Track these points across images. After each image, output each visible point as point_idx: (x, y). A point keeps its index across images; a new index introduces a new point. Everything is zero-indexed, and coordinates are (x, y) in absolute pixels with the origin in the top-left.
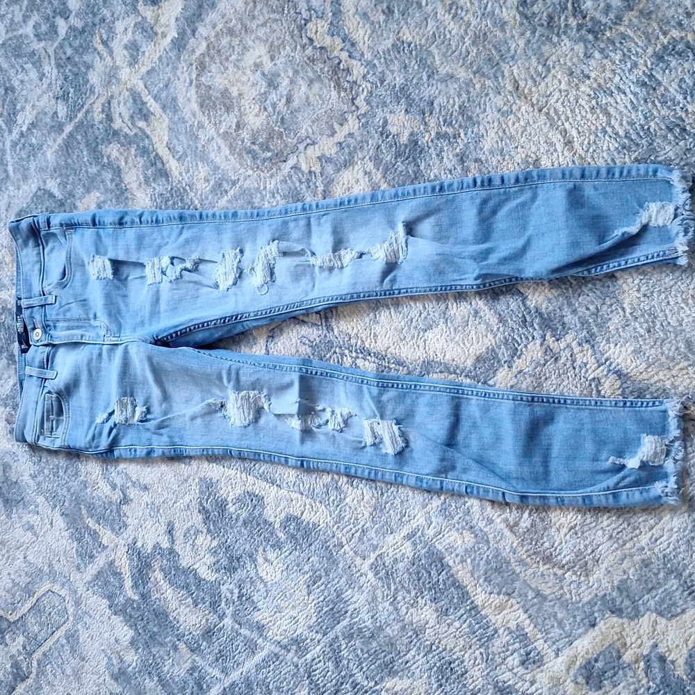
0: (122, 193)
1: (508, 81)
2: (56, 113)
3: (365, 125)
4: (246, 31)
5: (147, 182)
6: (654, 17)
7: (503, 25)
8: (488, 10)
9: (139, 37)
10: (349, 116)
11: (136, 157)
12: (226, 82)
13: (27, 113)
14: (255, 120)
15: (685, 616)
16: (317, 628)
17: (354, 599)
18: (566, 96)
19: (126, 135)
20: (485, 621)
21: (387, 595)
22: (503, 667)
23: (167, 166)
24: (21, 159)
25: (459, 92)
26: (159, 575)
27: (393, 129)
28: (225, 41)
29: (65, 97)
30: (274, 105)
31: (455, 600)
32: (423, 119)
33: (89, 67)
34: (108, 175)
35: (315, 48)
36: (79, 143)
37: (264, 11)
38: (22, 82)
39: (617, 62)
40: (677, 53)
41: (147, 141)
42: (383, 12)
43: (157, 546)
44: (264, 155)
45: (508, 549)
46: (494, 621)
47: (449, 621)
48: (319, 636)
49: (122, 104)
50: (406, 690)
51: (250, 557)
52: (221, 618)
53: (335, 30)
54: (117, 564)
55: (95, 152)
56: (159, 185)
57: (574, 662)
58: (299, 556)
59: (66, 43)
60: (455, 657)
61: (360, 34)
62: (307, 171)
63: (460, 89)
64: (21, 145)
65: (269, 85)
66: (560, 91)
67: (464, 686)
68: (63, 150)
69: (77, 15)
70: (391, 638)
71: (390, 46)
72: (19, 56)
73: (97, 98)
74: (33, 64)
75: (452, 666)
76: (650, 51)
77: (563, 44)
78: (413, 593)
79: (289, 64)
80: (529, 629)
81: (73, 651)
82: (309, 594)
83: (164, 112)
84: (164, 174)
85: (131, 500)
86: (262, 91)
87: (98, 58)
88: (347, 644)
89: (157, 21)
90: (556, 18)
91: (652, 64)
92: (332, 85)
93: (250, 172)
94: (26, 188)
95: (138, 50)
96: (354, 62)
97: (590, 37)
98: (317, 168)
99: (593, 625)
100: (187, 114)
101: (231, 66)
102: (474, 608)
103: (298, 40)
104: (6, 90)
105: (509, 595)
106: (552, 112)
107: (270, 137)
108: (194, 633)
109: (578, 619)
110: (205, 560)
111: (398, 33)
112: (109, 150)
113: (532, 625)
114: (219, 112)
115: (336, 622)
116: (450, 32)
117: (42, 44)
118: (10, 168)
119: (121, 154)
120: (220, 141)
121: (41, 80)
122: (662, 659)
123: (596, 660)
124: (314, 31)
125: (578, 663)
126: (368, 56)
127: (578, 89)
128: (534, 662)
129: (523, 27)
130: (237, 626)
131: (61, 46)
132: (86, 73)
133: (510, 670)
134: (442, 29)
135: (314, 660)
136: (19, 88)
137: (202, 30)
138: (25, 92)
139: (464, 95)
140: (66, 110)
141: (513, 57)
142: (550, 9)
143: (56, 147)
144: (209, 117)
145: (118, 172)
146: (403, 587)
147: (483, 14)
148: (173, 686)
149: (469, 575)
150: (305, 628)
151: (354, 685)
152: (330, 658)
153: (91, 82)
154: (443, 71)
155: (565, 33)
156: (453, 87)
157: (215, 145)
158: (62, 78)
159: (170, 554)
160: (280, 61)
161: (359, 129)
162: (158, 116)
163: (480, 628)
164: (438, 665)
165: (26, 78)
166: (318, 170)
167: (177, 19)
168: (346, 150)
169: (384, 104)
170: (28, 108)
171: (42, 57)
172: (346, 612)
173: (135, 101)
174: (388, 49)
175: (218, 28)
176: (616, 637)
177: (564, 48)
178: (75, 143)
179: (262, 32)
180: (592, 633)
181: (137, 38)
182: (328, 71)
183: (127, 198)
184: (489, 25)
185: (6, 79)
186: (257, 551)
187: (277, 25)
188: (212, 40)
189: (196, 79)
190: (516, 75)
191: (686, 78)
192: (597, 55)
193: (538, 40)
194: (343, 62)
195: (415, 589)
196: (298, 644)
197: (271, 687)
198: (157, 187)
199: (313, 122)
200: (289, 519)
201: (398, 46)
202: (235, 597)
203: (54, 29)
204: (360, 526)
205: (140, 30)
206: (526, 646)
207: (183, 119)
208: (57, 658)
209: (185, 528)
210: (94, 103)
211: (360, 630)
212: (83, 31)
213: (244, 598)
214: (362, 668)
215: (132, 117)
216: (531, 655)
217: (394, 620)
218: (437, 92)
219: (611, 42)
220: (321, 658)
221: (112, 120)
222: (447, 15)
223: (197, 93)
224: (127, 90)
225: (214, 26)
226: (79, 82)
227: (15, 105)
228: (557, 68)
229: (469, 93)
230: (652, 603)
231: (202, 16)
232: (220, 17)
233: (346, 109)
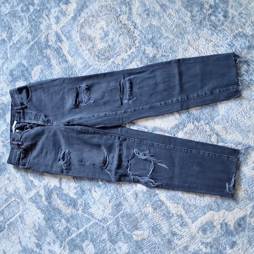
0: (50, 66)
1: (186, 40)
2: (27, 37)
3: (138, 50)
4: (98, 16)
5: (60, 63)
6: (234, 24)
7: (185, 22)
8: (181, 17)
9: (60, 15)
10: (133, 47)
12: (90, 32)
13: (16, 37)
14: (101, 46)
15: (234, 211)
16: (112, 214)
17: (125, 204)
18: (205, 46)
19: (53, 47)
20: (169, 212)
21: (137, 203)
22: (174, 227)
23: (67, 58)
24: (13, 52)
25: (170, 42)
26: (56, 196)
27: (147, 52)
28: (91, 19)
29: (31, 32)
30: (107, 41)
31: (160, 205)
32: (158, 50)
33: (41, 23)
34: (45, 60)
35: (122, 24)
36: (35, 48)
37: (105, 10)
38: (15, 26)
39: (222, 37)
40: (240, 36)
41: (60, 50)
42: (146, 14)
43: (55, 186)
44: (102, 57)
46: (172, 212)
47: (157, 212)
48: (112, 217)
49: (52, 36)
50: (141, 234)
51: (89, 190)
52: (77, 211)
53: (129, 19)
54: (40, 192)
55: (41, 52)
56: (64, 64)
58: (107, 190)
59: (33, 14)
60: (158, 224)
61: (138, 21)
62: (117, 64)
63: (171, 41)
64: (13, 47)
65: (105, 35)
66: (203, 45)
67: (161, 233)
68: (29, 50)
69: (37, 5)
70: (137, 217)
71: (148, 26)
72: (15, 17)
73: (43, 34)
74: (20, 20)
75: (157, 226)
76: (232, 34)
77: (204, 30)
78: (145, 203)
79: (113, 28)
80: (184, 214)
81: (22, 222)
82: (109, 203)
83: (67, 40)
84: (66, 61)
86: (103, 36)
87: (44, 20)
88: (122, 219)
89: (66, 10)
90: (203, 22)
91: (232, 39)
92: (128, 36)
93: (97, 63)
94: (14, 62)
95: (59, 19)
96: (136, 30)
97: (213, 29)
98: (121, 63)
99: (205, 214)
100: (76, 41)
101: (92, 27)
102: (166, 208)
103: (116, 21)
104: (9, 28)
105: (178, 204)
106: (200, 51)
107: (105, 52)
108: (67, 216)
110: (73, 191)
111: (151, 22)
112: (46, 51)
114: (87, 42)
115: (118, 212)
116: (168, 23)
117: (24, 14)
118: (9, 55)
119: (51, 53)
120: (87, 51)
121: (22, 26)
122: (226, 224)
123: (205, 225)
124: (122, 18)
125: (199, 226)
126: (140, 28)
127: (208, 45)
128: (185, 225)
129: (192, 24)
130: (83, 213)
131: (31, 15)
132: (39, 25)
133: (177, 228)
134: (165, 22)
135: (110, 225)
136: (14, 28)
137: (83, 15)
138: (16, 30)
139: (171, 43)
140: (31, 37)
141: (188, 33)
142: (201, 19)
143: (27, 49)
144: (83, 43)
145: (49, 59)
146: (141, 201)
147: (179, 18)
148: (59, 234)
149: (165, 197)
150: (107, 214)
151: (124, 233)
152: (115, 224)
153: (41, 28)
154: (165, 35)
155: (205, 27)
156: (168, 40)
157: (85, 52)
158: (30, 26)
159: (60, 189)
160: (110, 27)
161: (136, 51)
162: (65, 42)
163: (167, 214)
164: (152, 226)
165: (17, 25)
167: (74, 10)
168: (131, 58)
169: (145, 44)
170: (17, 35)
171: (23, 18)
172: (122, 209)
173: (57, 36)
174: (147, 27)
176: (211, 218)
177: (205, 31)
178: (34, 48)
179: (104, 17)
180: (204, 216)
181: (59, 15)
182: (126, 32)
183: (52, 68)
184: (181, 22)
185: (9, 24)
186: (92, 188)
187: (109, 15)
188: (86, 18)
189: (80, 31)
190: (189, 38)
191: (243, 44)
192: (215, 34)
193: (197, 28)
194: (132, 29)
196: (104, 220)
197: (94, 234)
199: (120, 48)
201: (151, 26)
202: (83, 204)
203: (28, 9)
205: (60, 12)
206: (182, 220)
208: (15, 224)
211: (127, 215)
212: (39, 11)
213: (86, 204)
214: (127, 227)
215: (56, 41)
216: (184, 223)
217: (138, 211)
218: (162, 42)
219: (220, 31)
220: (112, 224)
221: (48, 42)
222: (167, 17)
223: (80, 35)
224: (55, 32)
225: (87, 14)
226: (37, 28)
227: (12, 34)
228: (202, 37)
229: (173, 43)
230: (224, 206)
231: (83, 10)
232: (89, 11)
233: (132, 45)
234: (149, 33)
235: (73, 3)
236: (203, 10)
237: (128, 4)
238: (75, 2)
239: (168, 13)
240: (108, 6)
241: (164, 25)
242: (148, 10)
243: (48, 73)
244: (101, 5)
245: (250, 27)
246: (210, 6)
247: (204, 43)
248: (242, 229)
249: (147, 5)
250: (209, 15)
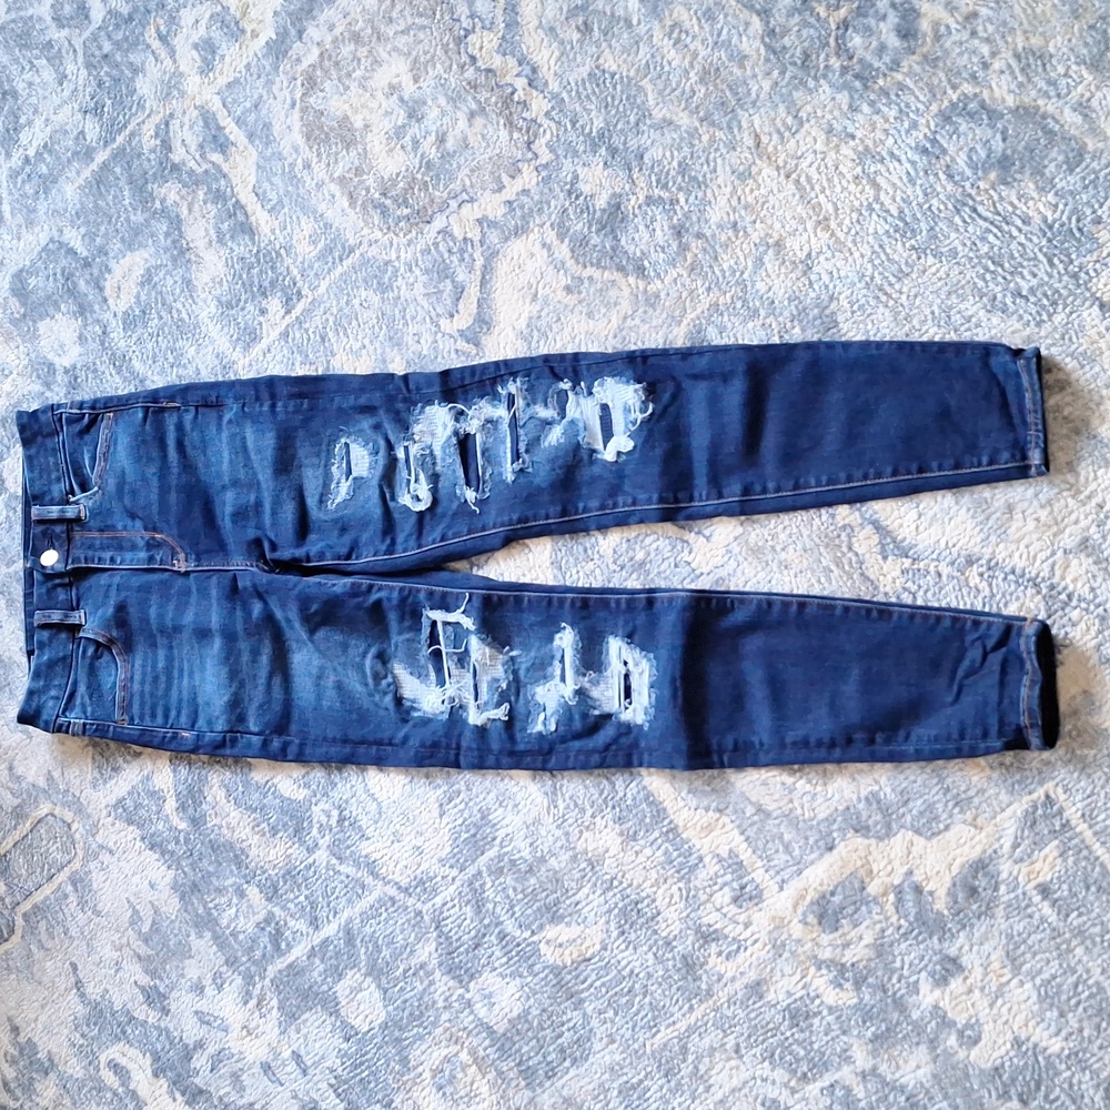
0: (182, 253)
1: (746, 133)
2: (82, 132)
3: (547, 180)
4: (379, 38)
5: (221, 240)
6: (941, 64)
7: (742, 59)
8: (722, 38)
9: (216, 34)
10: (524, 167)
11: (205, 203)
12: (346, 107)
13: (37, 129)
14: (391, 163)
15: (949, 835)
16: (453, 861)
17: (504, 823)
18: (823, 160)
19: (191, 172)
20: (686, 846)
21: (553, 816)
22: (709, 905)
23: (253, 219)
24: (25, 196)
25: (679, 144)
26: (220, 794)
27: (586, 188)
28: (347, 50)
29: (97, 110)
30: (416, 144)
31: (648, 820)
32: (630, 177)
33: (136, 71)
34: (161, 227)
35: (478, 69)
36: (118, 178)
37: (406, 13)
38: (30, 84)
39: (892, 120)
40: (968, 113)
41: (223, 182)
42: (578, 28)
44: (399, 213)
46: (698, 847)
47: (637, 848)
48: (455, 872)
49: (186, 127)
50: (574, 940)
52: (310, 851)
53: (508, 46)
54: (154, 778)
55: (141, 192)
56: (239, 245)
57: (803, 897)
59: (102, 33)
60: (644, 894)
61: (545, 56)
62: (461, 238)
63: (682, 139)
64: (24, 176)
65: (410, 116)
66: (815, 152)
67: (655, 932)
68: (91, 187)
70: (556, 872)
71: (585, 75)
72: (26, 46)
73: (149, 116)
74: (48, 60)
75: (639, 906)
76: (934, 108)
77: (821, 91)
78: (589, 812)
79: (440, 88)
80: (745, 855)
81: (82, 904)
82: (441, 816)
83: (252, 142)
84: (247, 229)
86: (399, 123)
87: (151, 58)
88: (493, 882)
89: (244, 14)
90: (814, 57)
91: (936, 126)
92: (502, 122)
93: (378, 234)
94: (31, 238)
95: (214, 52)
96: (535, 93)
97: (858, 84)
98: (475, 235)
99: (831, 849)
100: (285, 147)
101: (354, 86)
102: (673, 830)
103: (455, 57)
105: (720, 811)
106: (803, 179)
107: (409, 189)
108: (270, 872)
109: (811, 841)
111: (598, 58)
112: (163, 191)
113: (750, 850)
114: (334, 149)
115: (479, 853)
116: (669, 63)
117: (65, 32)
118: (6, 209)
119: (182, 198)
120: (334, 188)
121: (61, 84)
122: (918, 890)
123: (833, 894)
124: (478, 46)
125: (808, 899)
126: (554, 86)
127: (838, 152)
128: (750, 899)
129: (769, 65)
130: (334, 861)
131: (94, 37)
132: (132, 80)
133: (718, 910)
134: (658, 59)
135: (445, 904)
136: (25, 94)
137: (313, 32)
138: (34, 100)
139: (685, 149)
140: (98, 129)
141: (754, 103)
142: (806, 44)
143: (81, 181)
144: (319, 155)
145: (176, 223)
146: (576, 805)
147: (716, 43)
148: (236, 946)
149: (668, 785)
150: (434, 860)
151: (502, 936)
152: (468, 902)
153: (139, 92)
154: (658, 114)
155: (825, 76)
156: (670, 136)
157: (326, 192)
158: (94, 83)
159: (236, 763)
160: (427, 83)
161: (538, 184)
162: (241, 148)
163: (679, 856)
164: (620, 906)
165: (37, 80)
166: (477, 239)
167: (276, 13)
168: (519, 213)
169: (576, 154)
170: (39, 122)
171: (64, 51)
172: (494, 839)
173: (207, 125)
174: (583, 80)
175: (337, 31)
176: (859, 863)
177: (823, 97)
178: (111, 179)
179: (402, 41)
180: (829, 858)
181: (212, 34)
182: (496, 103)
183: (189, 261)
184: (724, 58)
187: (425, 33)
188: (328, 47)
189: (302, 100)
190: (756, 126)
191: (978, 147)
192: (866, 108)
193: (788, 84)
194: (519, 92)
196: (423, 885)
197: (380, 942)
198: (236, 248)
199: (472, 171)
201: (597, 76)
202: (333, 822)
203: (83, 12)
205: (219, 24)
206: (741, 877)
207: (280, 154)
208: (57, 912)
210: (143, 122)
211: (513, 863)
212: (130, 18)
213: (347, 823)
214: (514, 913)
215: (201, 146)
216: (747, 889)
217: (561, 848)
218: (649, 142)
219: (885, 92)
220: (456, 901)
221: (170, 149)
222: (666, 39)
223: (302, 119)
224: (196, 108)
225: (331, 28)
226: (120, 91)
227: (17, 118)
228: (813, 122)
229: (693, 146)
230: (909, 818)
231: (315, 13)
232: (340, 16)
233: (520, 157)
234: (593, 107)
236: (815, 4)
239: (669, 23)
241: (653, 74)
242: (585, 7)
243: (176, 282)
245: (1006, 77)
247: (819, 147)
248: (983, 909)
250: (838, 28)
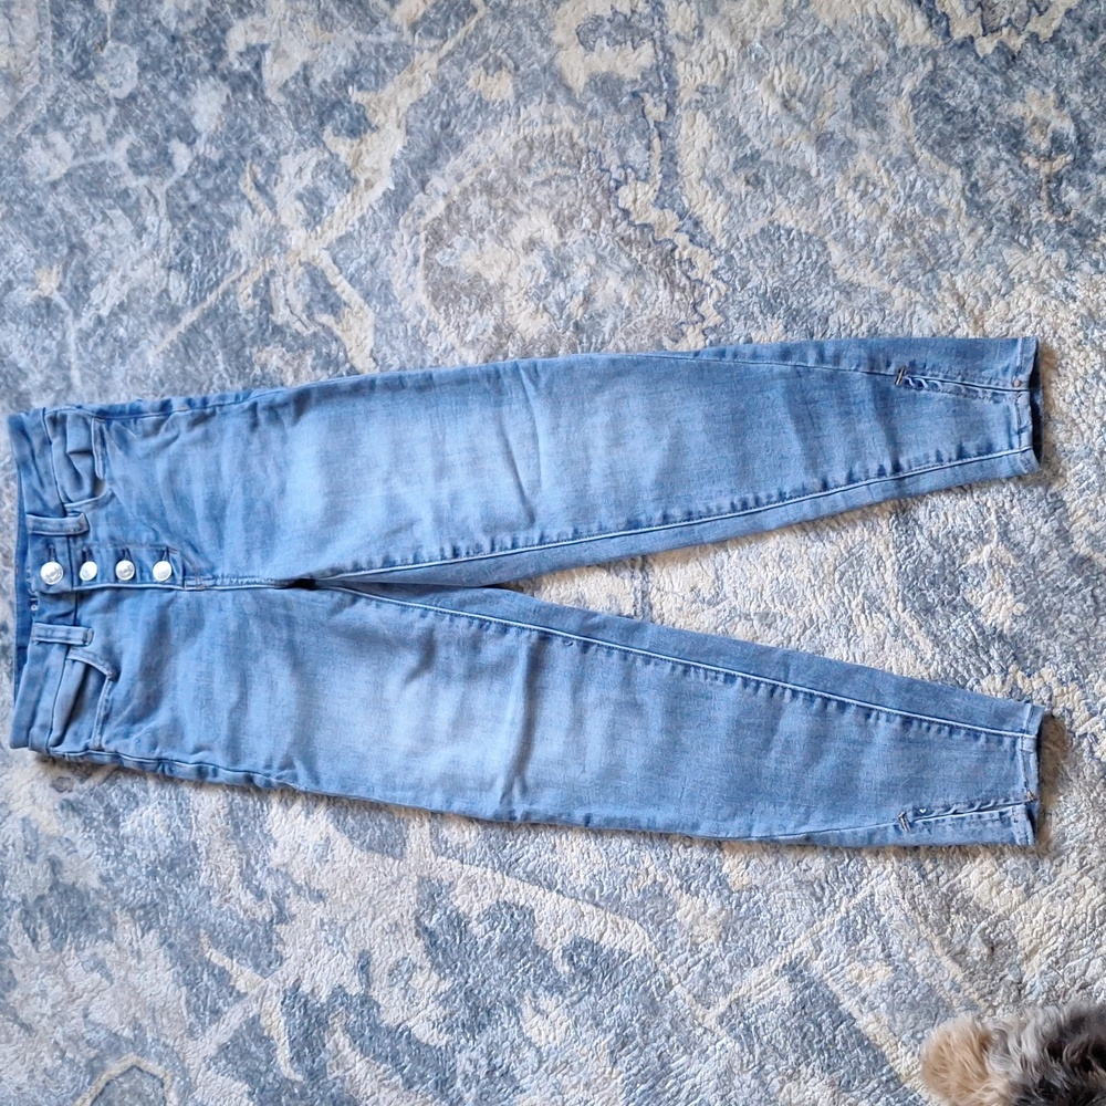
1: (948, 294)
2: (166, 291)
4: (515, 190)
7: (941, 214)
8: (915, 191)
9: (324, 184)
10: (689, 330)
11: (314, 369)
12: (479, 263)
13: (111, 287)
14: (533, 324)
17: (689, 1072)
18: (1037, 324)
19: (297, 335)
20: (911, 1098)
21: (748, 1062)
24: (98, 361)
25: (868, 308)
26: (343, 1040)
28: (478, 202)
29: (184, 266)
30: (561, 306)
31: (863, 1068)
33: (229, 223)
36: (209, 342)
37: (546, 161)
38: (103, 237)
41: (334, 346)
42: (747, 180)
43: (338, 992)
45: (947, 985)
46: (925, 1098)
47: (851, 1100)
49: (291, 285)
51: (509, 1006)
53: (664, 199)
54: (262, 1022)
55: (238, 357)
58: (595, 1004)
59: (189, 182)
61: (712, 213)
64: (96, 338)
65: (554, 274)
66: (1029, 315)
68: (178, 351)
69: (211, 140)
71: (757, 231)
72: (97, 195)
73: (245, 273)
74: (124, 210)
77: (1034, 249)
78: (792, 1058)
79: (589, 245)
82: (612, 1064)
83: (368, 302)
85: (293, 917)
86: (541, 282)
87: (247, 209)
89: (357, 160)
90: (1024, 212)
92: (661, 281)
95: (321, 203)
96: (699, 250)
97: (1075, 241)
100: (407, 308)
101: (487, 240)
102: (895, 1078)
103: (603, 210)
104: (72, 248)
110: (427, 1012)
111: (772, 213)
112: (264, 356)
114: (464, 309)
116: (855, 219)
117: (144, 180)
118: (75, 375)
119: (287, 363)
120: (466, 354)
121: (140, 237)
124: (631, 199)
126: (722, 242)
127: (1055, 315)
129: (972, 221)
131: (180, 187)
132: (225, 233)
134: (842, 214)
136: (96, 248)
137: (437, 182)
139: (876, 311)
140: (184, 287)
141: (956, 263)
142: (1014, 198)
143: (165, 345)
144: (447, 315)
146: (775, 1049)
147: (909, 197)
149: (886, 1030)
153: (234, 247)
154: (843, 275)
155: (1038, 233)
157: (456, 358)
158: (179, 237)
159: (362, 1004)
160: (575, 236)
162: (356, 309)
165: (111, 232)
167: (393, 162)
169: (750, 316)
170: (113, 279)
171: (142, 201)
173: (314, 283)
174: (754, 236)
175: (467, 181)
177: (1037, 255)
178: (201, 341)
179: (542, 194)
181: (319, 184)
182: (655, 261)
184: (919, 212)
185: (71, 230)
186: (521, 996)
187: (569, 184)
188: (455, 198)
189: (426, 257)
190: (959, 287)
192: (1086, 267)
193: (996, 241)
194: (680, 248)
195: (795, 1051)
200: (578, 945)
201: (769, 234)
202: (482, 1073)
203: (166, 159)
204: (701, 955)
205: (326, 173)
207: (401, 315)
209: (391, 961)
210: (239, 280)
212: (221, 166)
213: (498, 1073)
215: (308, 307)
217: (760, 1100)
218: (833, 304)
221: (271, 309)
222: (851, 192)
223: (426, 277)
224: (301, 264)
225: (459, 178)
226: (211, 245)
227: (86, 273)
228: (1025, 283)
229: (884, 309)
231: (439, 162)
232: (469, 165)
233: (683, 318)
234: (766, 265)
235: (388, 126)
236: (1023, 154)
237: (656, 133)
238: (399, 127)
239: (853, 174)
240: (561, 143)
241: (836, 229)
242: (755, 156)
244: (525, 138)
246: (1054, 140)
247: (1034, 309)
249: (750, 135)
250: (1049, 182)
